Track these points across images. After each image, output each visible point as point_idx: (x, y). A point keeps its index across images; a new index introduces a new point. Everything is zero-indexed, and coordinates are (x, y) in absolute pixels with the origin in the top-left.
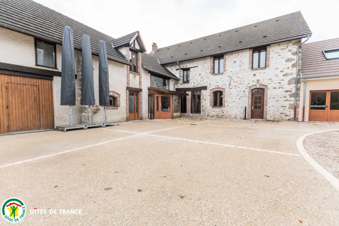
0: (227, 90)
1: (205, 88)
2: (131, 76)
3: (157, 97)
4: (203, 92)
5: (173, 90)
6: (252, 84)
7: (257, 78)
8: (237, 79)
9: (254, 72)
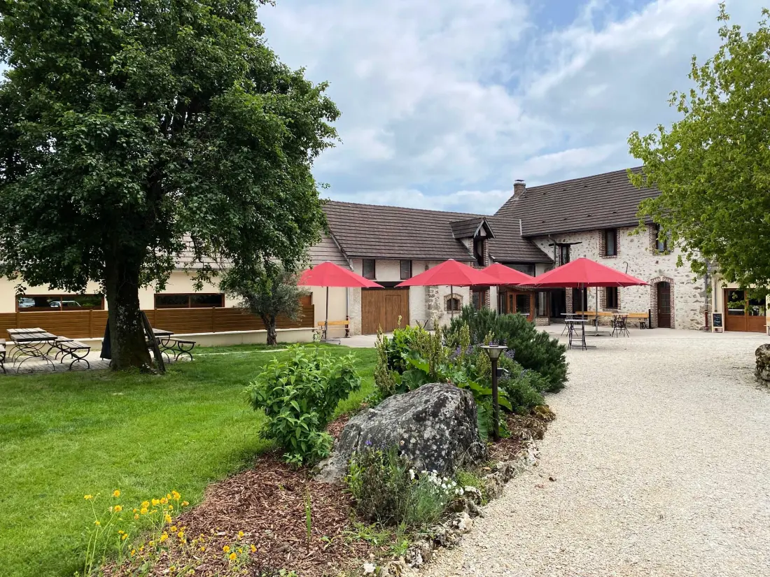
3: (511, 297)
6: (655, 275)
7: (659, 267)
8: (634, 267)
9: (656, 258)
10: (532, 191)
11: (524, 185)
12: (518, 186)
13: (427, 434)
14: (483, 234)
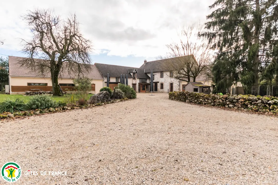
0: (164, 83)
1: (158, 82)
2: (133, 80)
3: (141, 86)
4: (158, 83)
5: (149, 83)
6: (170, 82)
7: (171, 80)
8: (166, 80)
9: (171, 78)
10: (148, 63)
11: (146, 61)
12: (145, 61)
13: (101, 96)
14: (135, 72)
